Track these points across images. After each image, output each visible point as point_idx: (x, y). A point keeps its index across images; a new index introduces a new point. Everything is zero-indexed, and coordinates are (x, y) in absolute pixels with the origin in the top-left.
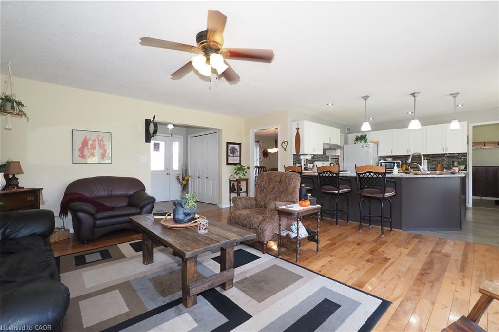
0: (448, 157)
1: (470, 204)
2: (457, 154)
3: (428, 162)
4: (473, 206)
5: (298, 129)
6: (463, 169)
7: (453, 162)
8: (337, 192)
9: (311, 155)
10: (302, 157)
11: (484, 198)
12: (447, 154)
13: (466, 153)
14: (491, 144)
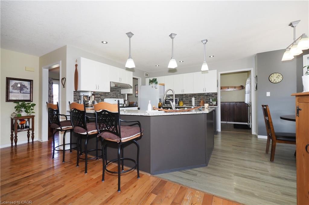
0: (206, 95)
1: (219, 129)
2: (211, 93)
3: (195, 99)
4: (221, 130)
5: (76, 65)
6: (215, 104)
7: (210, 99)
8: (86, 133)
9: (92, 92)
10: (82, 94)
11: (228, 122)
12: (205, 93)
13: (217, 93)
14: (232, 88)
